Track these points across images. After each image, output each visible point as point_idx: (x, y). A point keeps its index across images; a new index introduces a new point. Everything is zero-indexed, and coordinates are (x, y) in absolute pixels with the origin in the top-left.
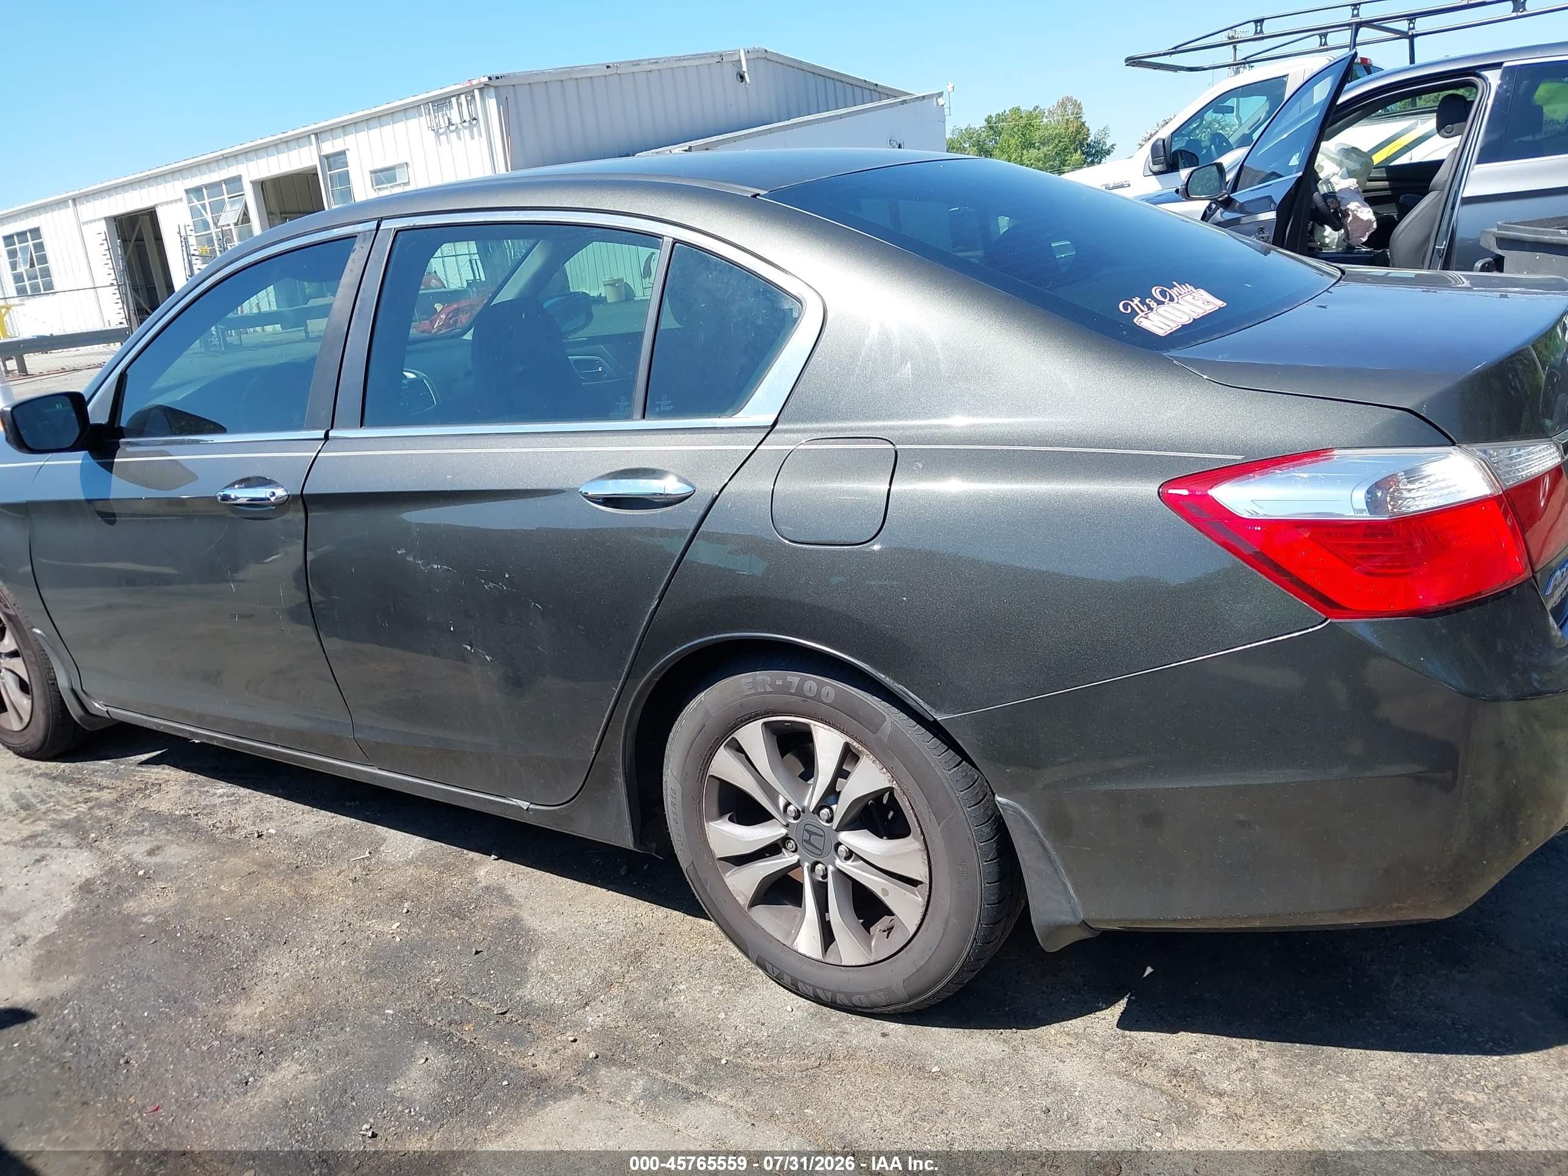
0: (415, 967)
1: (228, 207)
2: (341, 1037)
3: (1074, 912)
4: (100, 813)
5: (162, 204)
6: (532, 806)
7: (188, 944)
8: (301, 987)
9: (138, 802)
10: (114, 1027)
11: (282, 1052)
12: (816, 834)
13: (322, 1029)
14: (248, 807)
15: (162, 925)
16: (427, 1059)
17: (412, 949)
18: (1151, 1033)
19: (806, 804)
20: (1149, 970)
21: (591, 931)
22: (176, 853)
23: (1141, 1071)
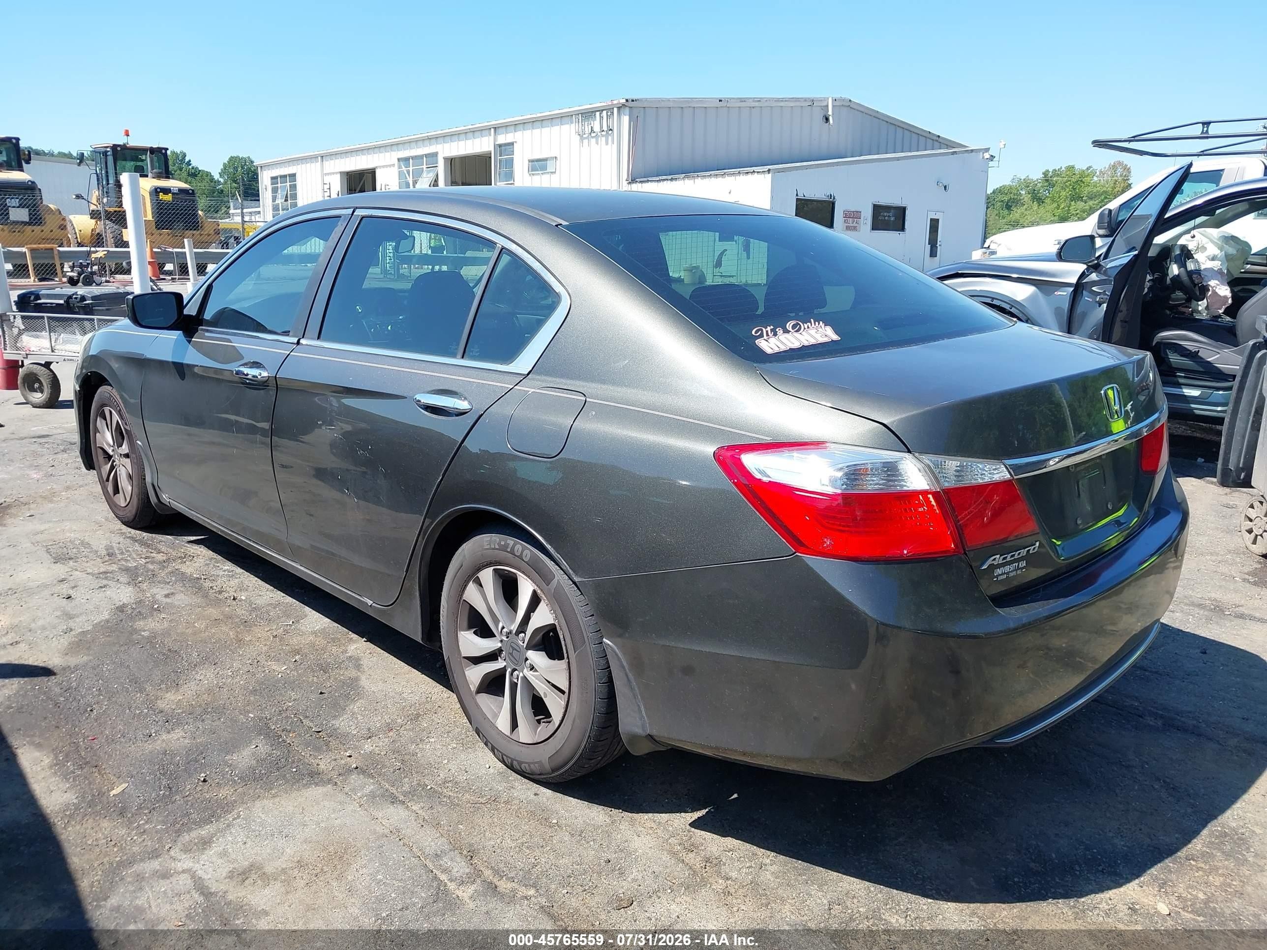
0: (281, 694)
1: (425, 175)
2: (217, 723)
3: (643, 726)
4: (151, 567)
5: (380, 167)
6: (374, 604)
7: (159, 653)
8: (210, 691)
9: (177, 565)
10: (94, 689)
11: (179, 723)
12: (516, 650)
13: (208, 716)
14: (237, 580)
15: (151, 640)
16: (257, 746)
17: (285, 683)
18: (709, 834)
19: (512, 628)
20: (735, 796)
21: (397, 696)
22: (182, 599)
23: (687, 854)
